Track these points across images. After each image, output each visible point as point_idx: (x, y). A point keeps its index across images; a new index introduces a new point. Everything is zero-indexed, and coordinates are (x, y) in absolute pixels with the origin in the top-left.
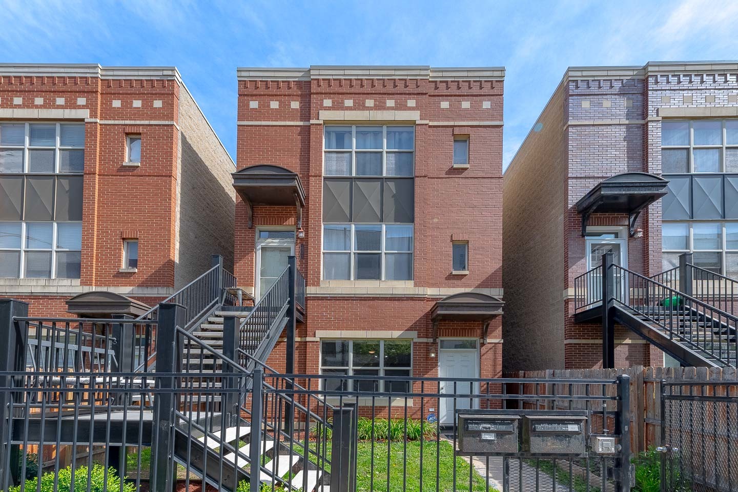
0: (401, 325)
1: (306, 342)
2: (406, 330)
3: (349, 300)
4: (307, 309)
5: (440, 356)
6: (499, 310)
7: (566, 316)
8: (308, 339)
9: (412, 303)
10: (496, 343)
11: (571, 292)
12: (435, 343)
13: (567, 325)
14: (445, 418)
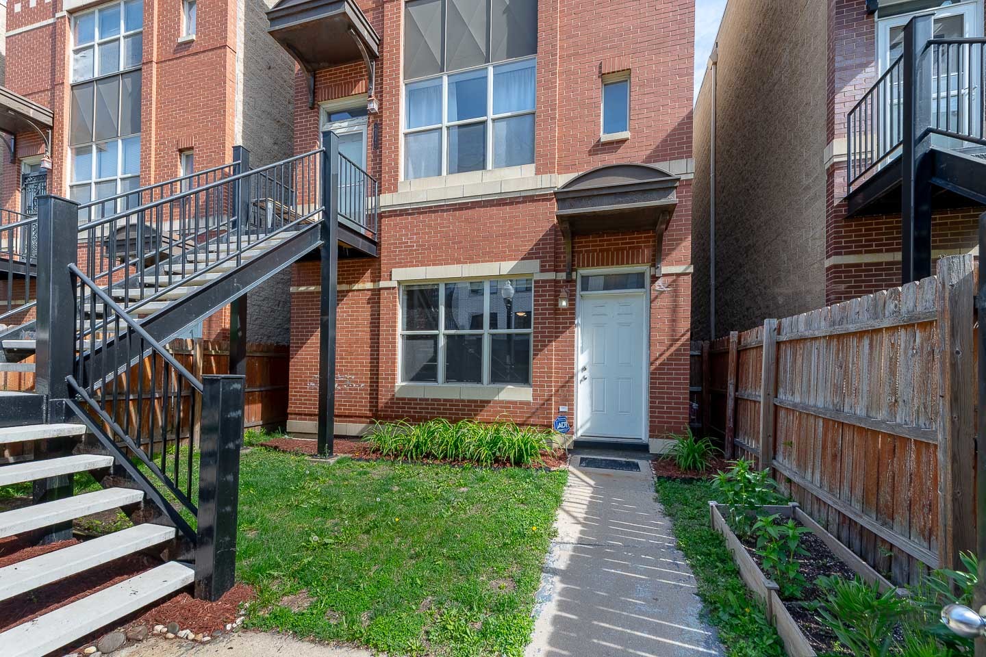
0: (514, 251)
1: (380, 289)
2: (522, 259)
3: (437, 211)
4: (380, 234)
5: (580, 305)
6: (669, 197)
7: (829, 203)
8: (383, 284)
9: (530, 206)
10: (678, 275)
11: (839, 147)
12: (570, 281)
13: (831, 224)
14: (588, 425)
